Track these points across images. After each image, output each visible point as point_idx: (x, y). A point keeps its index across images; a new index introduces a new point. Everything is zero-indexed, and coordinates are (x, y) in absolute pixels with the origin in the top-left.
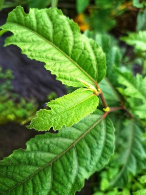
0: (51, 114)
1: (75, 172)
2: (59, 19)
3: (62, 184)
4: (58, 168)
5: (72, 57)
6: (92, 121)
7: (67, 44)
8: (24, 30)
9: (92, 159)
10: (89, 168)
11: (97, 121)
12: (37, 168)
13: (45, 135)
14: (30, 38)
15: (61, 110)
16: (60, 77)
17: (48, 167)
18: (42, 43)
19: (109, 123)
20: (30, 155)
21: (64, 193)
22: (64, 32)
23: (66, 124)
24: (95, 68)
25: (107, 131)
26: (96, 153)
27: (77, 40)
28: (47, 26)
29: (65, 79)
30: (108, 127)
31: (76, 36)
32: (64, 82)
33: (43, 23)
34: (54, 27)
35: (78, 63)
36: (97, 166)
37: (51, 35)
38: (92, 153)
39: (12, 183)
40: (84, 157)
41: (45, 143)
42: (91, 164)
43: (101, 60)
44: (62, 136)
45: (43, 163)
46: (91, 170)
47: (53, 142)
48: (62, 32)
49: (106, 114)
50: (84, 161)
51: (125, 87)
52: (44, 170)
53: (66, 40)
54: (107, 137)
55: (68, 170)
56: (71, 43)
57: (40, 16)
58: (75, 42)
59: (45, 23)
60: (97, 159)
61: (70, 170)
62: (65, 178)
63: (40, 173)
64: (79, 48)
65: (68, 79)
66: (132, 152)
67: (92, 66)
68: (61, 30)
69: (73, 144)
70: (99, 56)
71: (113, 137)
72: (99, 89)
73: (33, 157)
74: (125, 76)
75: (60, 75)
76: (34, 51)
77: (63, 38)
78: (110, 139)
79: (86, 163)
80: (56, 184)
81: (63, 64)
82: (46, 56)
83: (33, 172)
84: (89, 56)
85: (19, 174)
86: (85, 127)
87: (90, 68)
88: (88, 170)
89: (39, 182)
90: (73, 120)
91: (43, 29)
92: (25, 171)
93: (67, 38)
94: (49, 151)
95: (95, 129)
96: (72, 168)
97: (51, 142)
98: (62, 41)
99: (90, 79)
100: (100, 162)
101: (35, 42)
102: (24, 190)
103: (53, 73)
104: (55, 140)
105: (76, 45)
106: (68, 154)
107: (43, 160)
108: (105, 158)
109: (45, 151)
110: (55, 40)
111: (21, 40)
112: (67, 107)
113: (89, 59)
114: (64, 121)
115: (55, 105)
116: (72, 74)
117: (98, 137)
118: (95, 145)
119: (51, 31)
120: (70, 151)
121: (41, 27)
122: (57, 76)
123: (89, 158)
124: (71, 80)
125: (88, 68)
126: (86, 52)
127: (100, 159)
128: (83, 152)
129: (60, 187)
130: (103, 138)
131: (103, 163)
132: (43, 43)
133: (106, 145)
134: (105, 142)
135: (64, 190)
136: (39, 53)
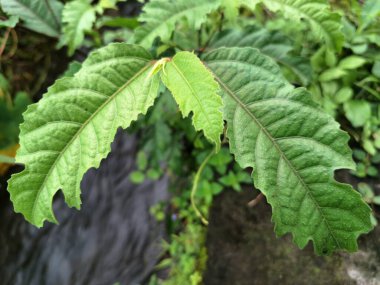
0: (199, 112)
1: (285, 103)
3: (304, 119)
5: (110, 94)
7: (89, 99)
8: (54, 172)
9: (264, 79)
10: (279, 84)
12: (282, 161)
14: (72, 159)
15: (194, 99)
16: (142, 108)
17: (279, 145)
18: (81, 140)
19: (212, 55)
20: (262, 165)
21: (317, 118)
22: (67, 102)
24: (129, 60)
25: (224, 58)
26: (256, 73)
27: (82, 84)
28: (54, 132)
29: (145, 101)
30: (219, 56)
31: (75, 85)
32: (150, 103)
33: (48, 138)
34: (58, 120)
35: (120, 86)
36: (276, 73)
37: (70, 125)
38: (256, 79)
39: (307, 202)
40: (264, 90)
41: (242, 141)
42: (272, 81)
43: (119, 49)
44: (232, 118)
45: (273, 151)
46: (281, 82)
47: (240, 130)
48: (68, 105)
50: (268, 89)
52: (284, 150)
53: (81, 100)
54: (233, 59)
55: (283, 112)
56: (88, 93)
58: (86, 87)
59: (48, 135)
60: (265, 73)
61: (282, 109)
62: (294, 116)
63: (289, 157)
64: (97, 81)
65: (146, 98)
67: (127, 64)
68: (64, 107)
69: (243, 107)
70: (111, 52)
71: (234, 50)
75: (139, 109)
76: (95, 148)
77: (78, 105)
78: (236, 54)
79: (272, 87)
80: (304, 130)
81: (121, 106)
82: (107, 129)
83: (288, 168)
84: (111, 66)
85: (293, 188)
87: (130, 67)
88: (282, 86)
89: (303, 157)
90: (209, 82)
91: (57, 138)
92: (287, 178)
94: (255, 138)
95: (220, 75)
96: (278, 107)
97: (241, 133)
98: (82, 106)
100: (269, 69)
102: (316, 182)
104: (238, 128)
105: (91, 86)
106: (258, 114)
107: (268, 150)
108: (264, 60)
109: (255, 144)
110: (79, 117)
111: (72, 175)
112: (190, 92)
113: (115, 67)
114: (210, 94)
115: (187, 105)
116: (137, 92)
117: (233, 71)
118: (245, 75)
119: (62, 125)
120: (254, 112)
121: (55, 141)
122: (140, 112)
123: (264, 83)
124: (147, 94)
125: (128, 70)
126: (103, 71)
127: (265, 68)
128: (256, 92)
129: (307, 124)
130: (234, 64)
131: (270, 65)
132: (83, 137)
133: (245, 59)
134: (241, 60)
135: (312, 117)
136: (99, 140)
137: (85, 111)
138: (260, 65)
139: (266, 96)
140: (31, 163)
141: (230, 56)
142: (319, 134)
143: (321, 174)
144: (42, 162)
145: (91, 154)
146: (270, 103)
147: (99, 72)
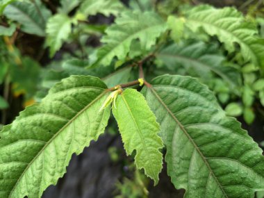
0: (142, 150)
1: (217, 128)
2: (16, 130)
3: (232, 145)
4: (211, 150)
5: (70, 119)
6: (154, 100)
7: (52, 122)
8: (23, 180)
9: (201, 105)
10: (213, 110)
11: (154, 95)
12: (211, 177)
13: (168, 162)
14: (37, 172)
15: (138, 136)
16: (95, 135)
17: (210, 163)
18: (44, 156)
19: (158, 80)
20: (193, 185)
21: (243, 144)
22: (34, 124)
23: (156, 131)
24: (87, 90)
25: (168, 84)
26: (194, 99)
27: (48, 109)
28: (23, 148)
29: (97, 129)
30: (163, 82)
31: (42, 110)
32: (101, 131)
33: (18, 153)
34: (27, 138)
35: (79, 111)
36: (211, 100)
37: (36, 143)
38: (194, 104)
40: (199, 115)
41: (179, 163)
42: (207, 107)
43: (79, 81)
44: (171, 141)
45: (205, 169)
46: (215, 108)
47: (177, 152)
48: (35, 128)
49: (146, 83)
50: (203, 115)
51: (116, 58)
52: (213, 168)
53: (46, 124)
54: (175, 85)
55: (215, 137)
56: (52, 117)
57: (8, 156)
58: (51, 112)
59: (18, 150)
60: (201, 100)
61: (215, 134)
62: (224, 141)
63: (217, 174)
64: (60, 107)
65: (98, 125)
66: (196, 58)
67: (85, 93)
68: (32, 129)
69: (181, 128)
70: (72, 83)
71: (176, 77)
72: (116, 88)
73: (195, 182)
74: (101, 56)
75: (91, 136)
76: (55, 168)
77: (43, 127)
78: (178, 81)
79: (207, 113)
80: (232, 153)
81: (78, 131)
82: (64, 152)
83: (215, 184)
84: (71, 95)
86: (161, 109)
87: (87, 96)
88: (215, 112)
89: (229, 176)
90: (152, 122)
91: (26, 153)
92: (214, 194)
93: (44, 122)
94: (189, 159)
95: (164, 98)
96: (211, 132)
97: (178, 155)
98: (46, 128)
99: (101, 97)
100: (206, 96)
101: (42, 166)
103: (88, 145)
104: (175, 150)
105: (54, 111)
106: (193, 135)
107: (200, 169)
108: (201, 88)
109: (189, 165)
110: (43, 138)
111: (36, 186)
112: (135, 128)
113: (75, 96)
114: (152, 134)
115: (131, 144)
116: (92, 119)
117: (175, 96)
118: (184, 100)
119: (30, 143)
120: (190, 133)
121: (23, 156)
122: (92, 139)
123: (200, 108)
124: (99, 121)
125: (86, 98)
126: (65, 99)
127: (202, 95)
128: (193, 116)
129: (235, 148)
130: (176, 89)
131: (207, 92)
132: (46, 154)
133: (185, 86)
134: (182, 87)
135: (240, 143)
136: (58, 160)
137: (49, 132)
138: (198, 92)
139: (201, 120)
140: (5, 171)
141: (172, 83)
142: (244, 158)
143: (243, 193)
144: (14, 171)
145: (51, 173)
146: (205, 127)
147: (61, 100)
